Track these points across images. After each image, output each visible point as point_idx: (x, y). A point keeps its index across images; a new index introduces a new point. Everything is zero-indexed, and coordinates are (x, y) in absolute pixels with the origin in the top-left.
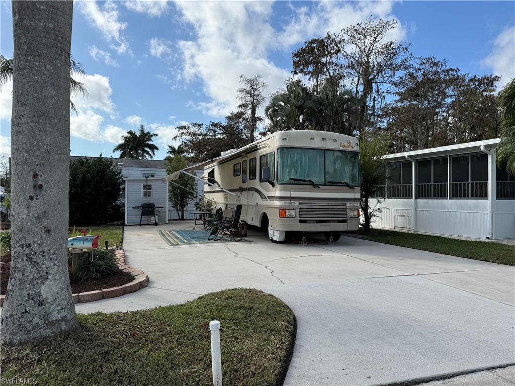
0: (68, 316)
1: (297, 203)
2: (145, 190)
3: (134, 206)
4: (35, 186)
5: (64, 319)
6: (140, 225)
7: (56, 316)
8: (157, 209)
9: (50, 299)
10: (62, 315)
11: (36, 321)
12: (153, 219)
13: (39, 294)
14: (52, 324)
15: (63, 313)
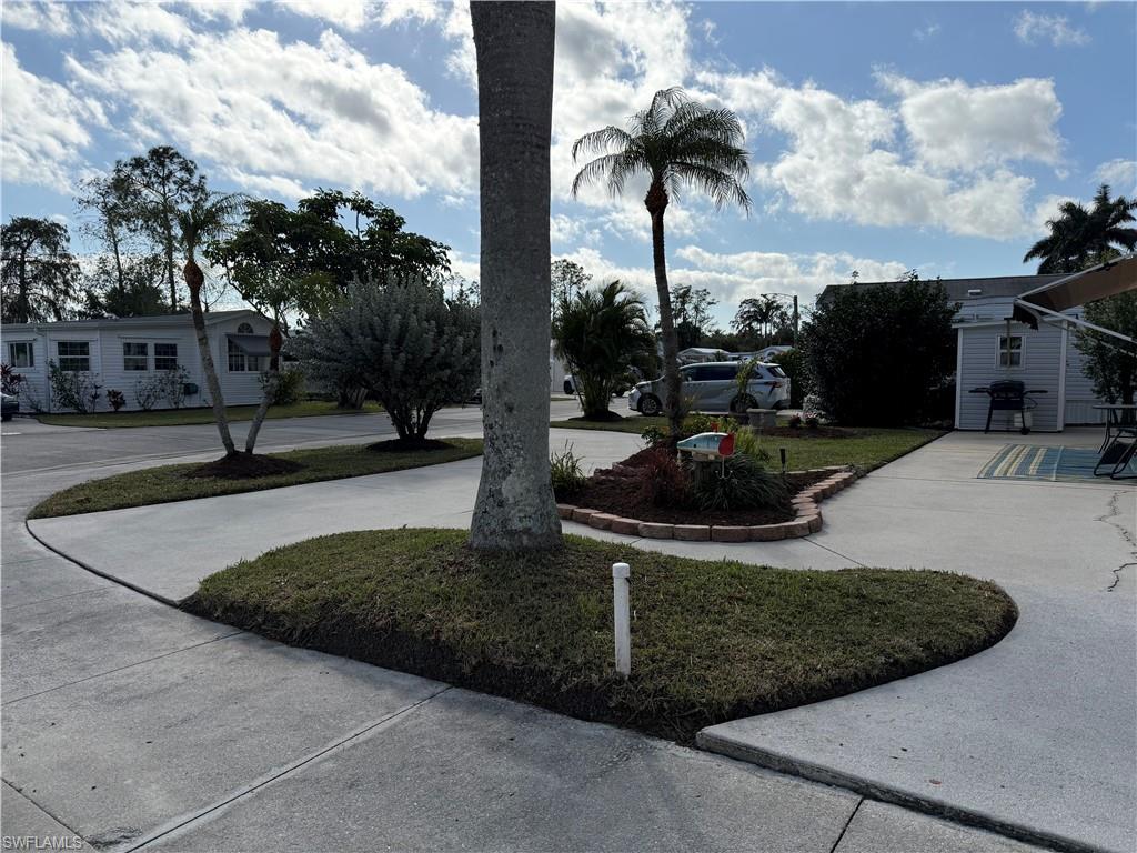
0: (534, 530)
2: (1005, 351)
3: (973, 387)
4: (495, 348)
5: (527, 531)
6: (987, 431)
7: (516, 525)
8: (1029, 395)
9: (511, 500)
10: (524, 524)
11: (493, 525)
12: (1017, 417)
13: (499, 492)
14: (511, 534)
15: (528, 524)
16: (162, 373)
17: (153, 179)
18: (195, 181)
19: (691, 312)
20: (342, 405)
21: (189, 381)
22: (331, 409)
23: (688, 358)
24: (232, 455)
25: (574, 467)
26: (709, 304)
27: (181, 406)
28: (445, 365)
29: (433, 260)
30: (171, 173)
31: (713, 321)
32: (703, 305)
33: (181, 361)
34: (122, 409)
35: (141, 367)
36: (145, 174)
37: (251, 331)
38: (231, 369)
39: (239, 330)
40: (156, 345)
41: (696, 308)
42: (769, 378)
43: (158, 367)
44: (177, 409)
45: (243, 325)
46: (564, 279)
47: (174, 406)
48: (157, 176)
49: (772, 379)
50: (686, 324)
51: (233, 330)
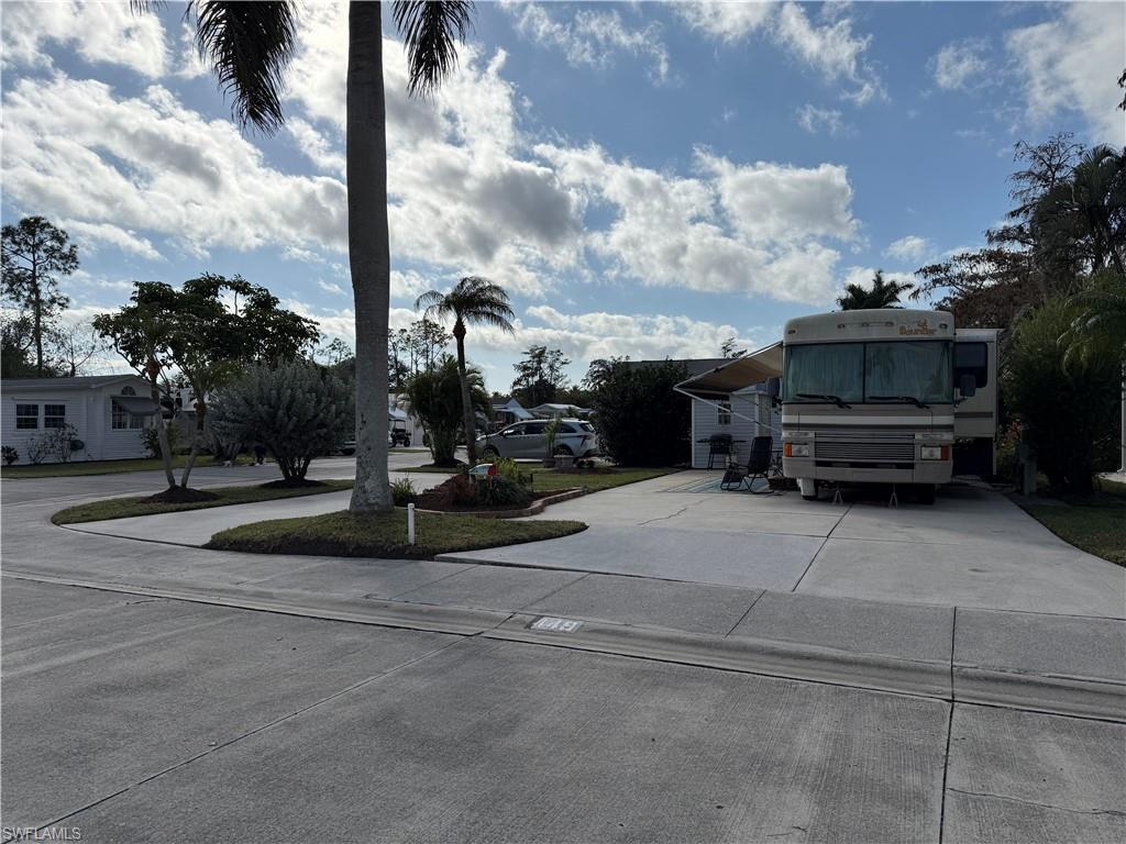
0: (380, 503)
1: (811, 434)
2: (721, 414)
7: (372, 501)
8: (735, 444)
11: (361, 502)
12: (727, 459)
15: (377, 500)
16: (51, 431)
17: (24, 247)
18: (66, 250)
19: (547, 371)
20: (217, 458)
21: (77, 438)
22: (209, 461)
23: (540, 413)
24: (174, 488)
25: (409, 487)
26: (563, 363)
27: (68, 460)
28: (323, 425)
29: (304, 334)
30: (42, 242)
31: (567, 379)
32: (557, 365)
33: (69, 418)
34: (14, 463)
35: (33, 424)
36: (14, 242)
37: (134, 393)
38: (114, 427)
39: (123, 392)
40: (46, 406)
41: (551, 367)
42: (581, 432)
43: (46, 426)
44: (65, 463)
45: (126, 388)
46: (427, 338)
47: (62, 460)
48: (26, 243)
49: (583, 433)
50: (542, 382)
51: (117, 392)
